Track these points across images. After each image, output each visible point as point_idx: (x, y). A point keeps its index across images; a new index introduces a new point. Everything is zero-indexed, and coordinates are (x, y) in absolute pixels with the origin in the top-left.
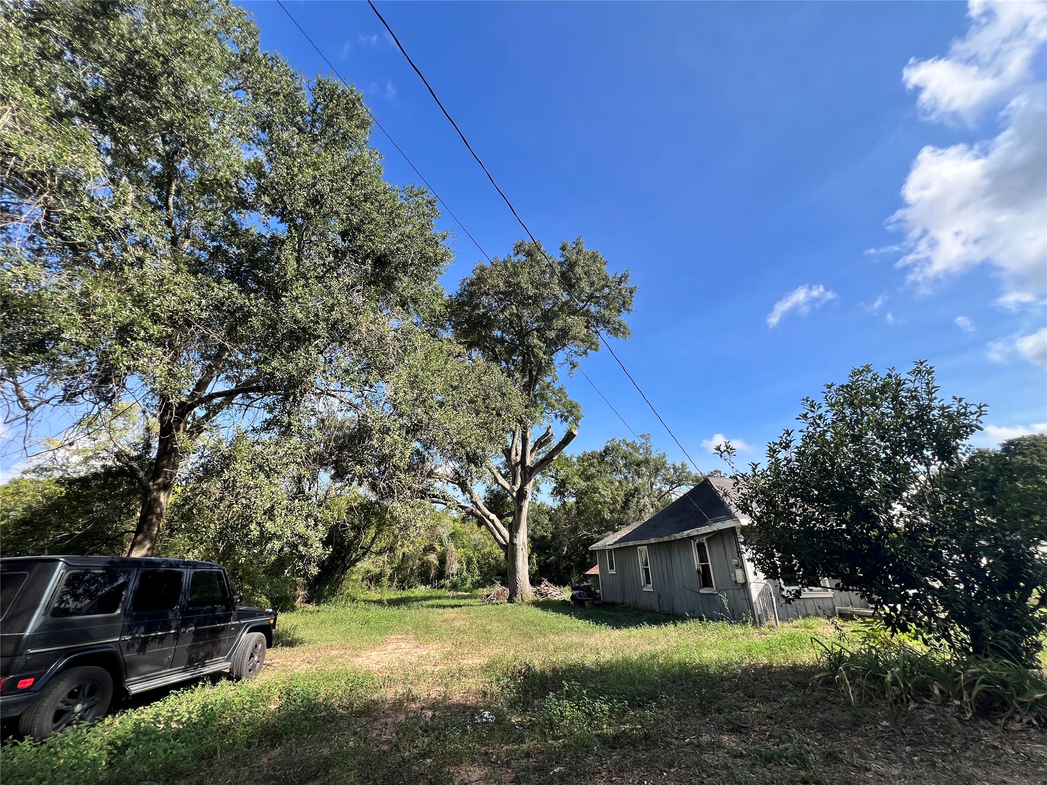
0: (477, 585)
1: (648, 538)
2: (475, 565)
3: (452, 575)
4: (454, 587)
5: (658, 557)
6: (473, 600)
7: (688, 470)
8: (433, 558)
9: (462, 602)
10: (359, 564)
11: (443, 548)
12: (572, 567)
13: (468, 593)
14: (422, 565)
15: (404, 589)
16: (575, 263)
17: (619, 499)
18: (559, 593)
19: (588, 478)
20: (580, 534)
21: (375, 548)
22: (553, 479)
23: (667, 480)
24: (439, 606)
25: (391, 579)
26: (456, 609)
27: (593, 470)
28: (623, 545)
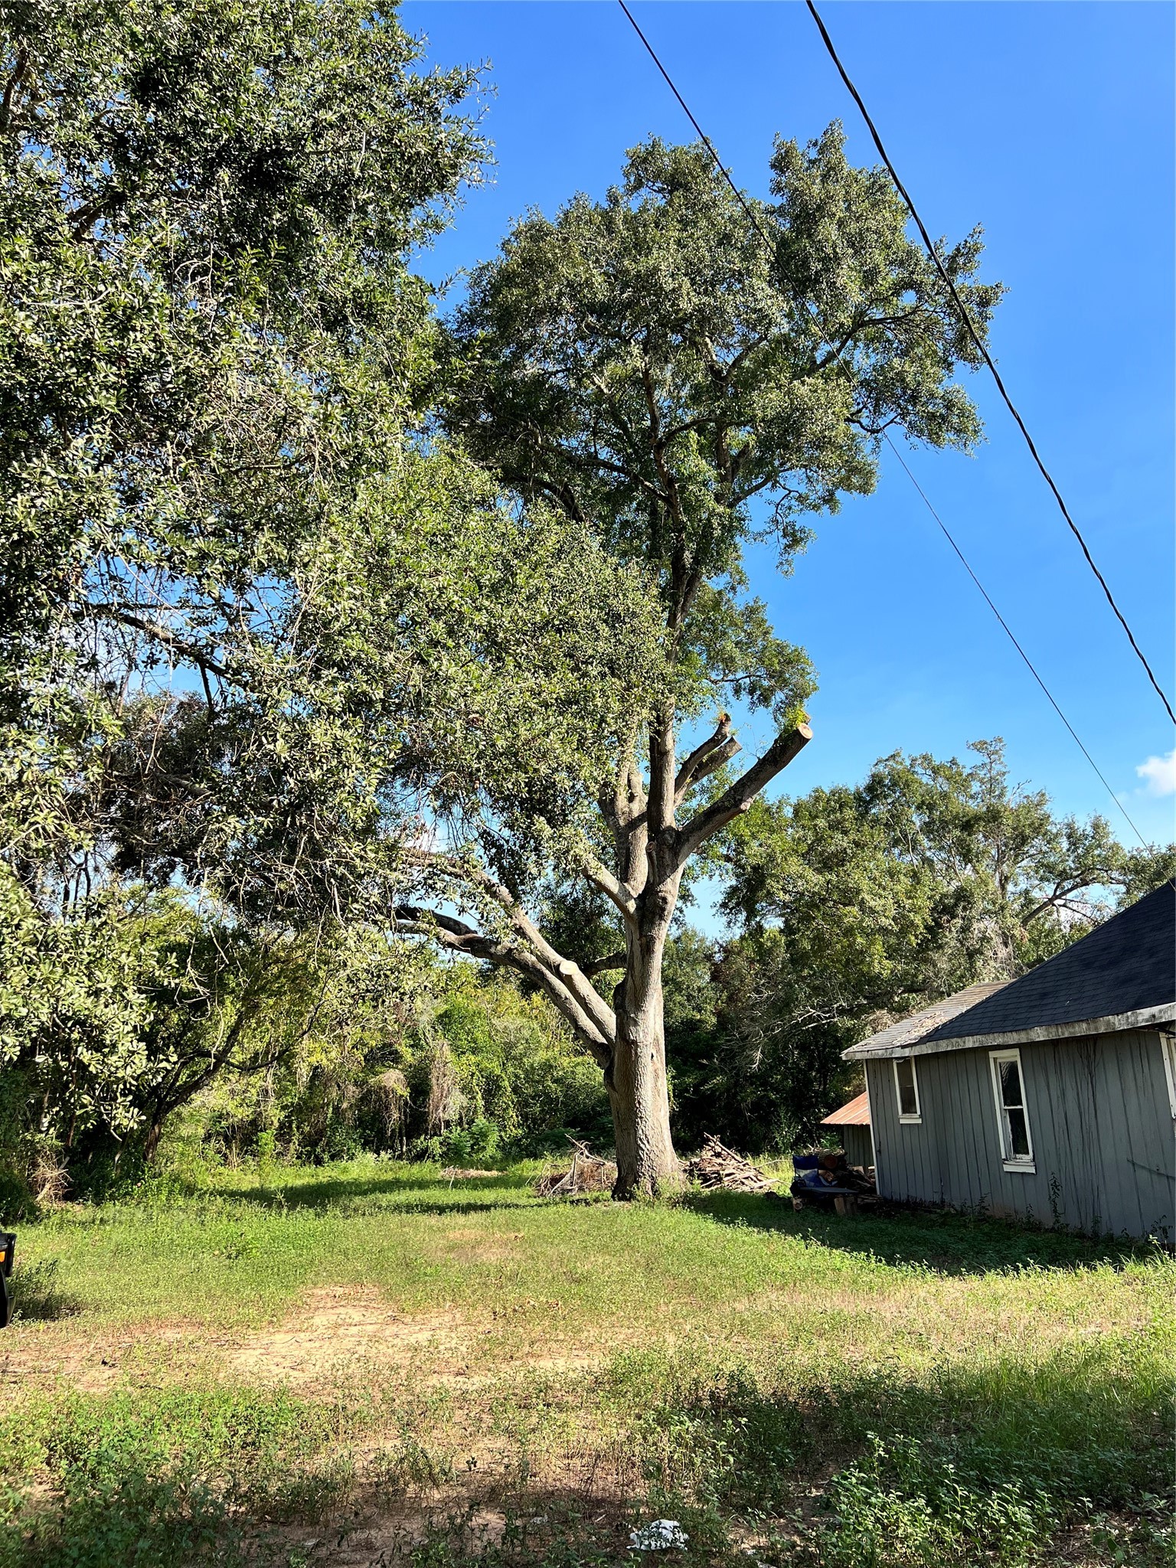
0: (516, 1151)
1: (1025, 1026)
2: (507, 1098)
3: (448, 1124)
4: (453, 1155)
5: (1053, 1079)
6: (513, 1192)
7: (1111, 841)
8: (393, 1079)
9: (488, 1196)
10: (197, 1098)
11: (419, 1054)
12: (772, 1103)
13: (495, 1173)
14: (364, 1099)
15: (319, 1162)
16: (819, 208)
17: (918, 920)
18: (752, 1174)
19: (828, 863)
20: (798, 1015)
21: (238, 1056)
22: (730, 866)
23: (1050, 868)
24: (428, 1208)
25: (283, 1134)
26: (474, 1217)
27: (840, 841)
28: (944, 1046)
